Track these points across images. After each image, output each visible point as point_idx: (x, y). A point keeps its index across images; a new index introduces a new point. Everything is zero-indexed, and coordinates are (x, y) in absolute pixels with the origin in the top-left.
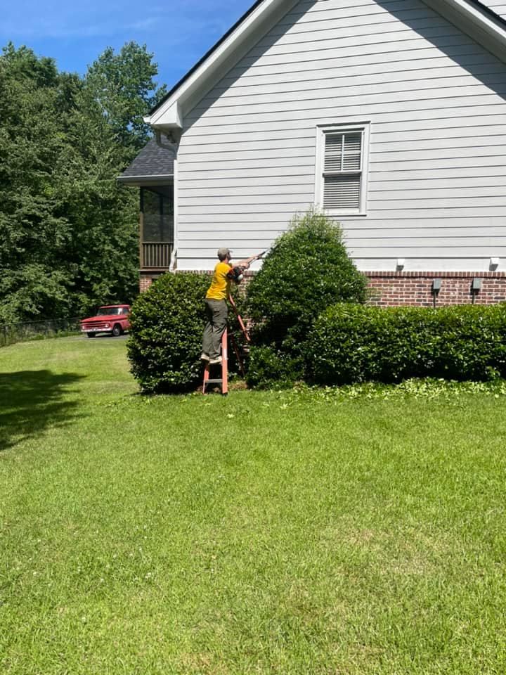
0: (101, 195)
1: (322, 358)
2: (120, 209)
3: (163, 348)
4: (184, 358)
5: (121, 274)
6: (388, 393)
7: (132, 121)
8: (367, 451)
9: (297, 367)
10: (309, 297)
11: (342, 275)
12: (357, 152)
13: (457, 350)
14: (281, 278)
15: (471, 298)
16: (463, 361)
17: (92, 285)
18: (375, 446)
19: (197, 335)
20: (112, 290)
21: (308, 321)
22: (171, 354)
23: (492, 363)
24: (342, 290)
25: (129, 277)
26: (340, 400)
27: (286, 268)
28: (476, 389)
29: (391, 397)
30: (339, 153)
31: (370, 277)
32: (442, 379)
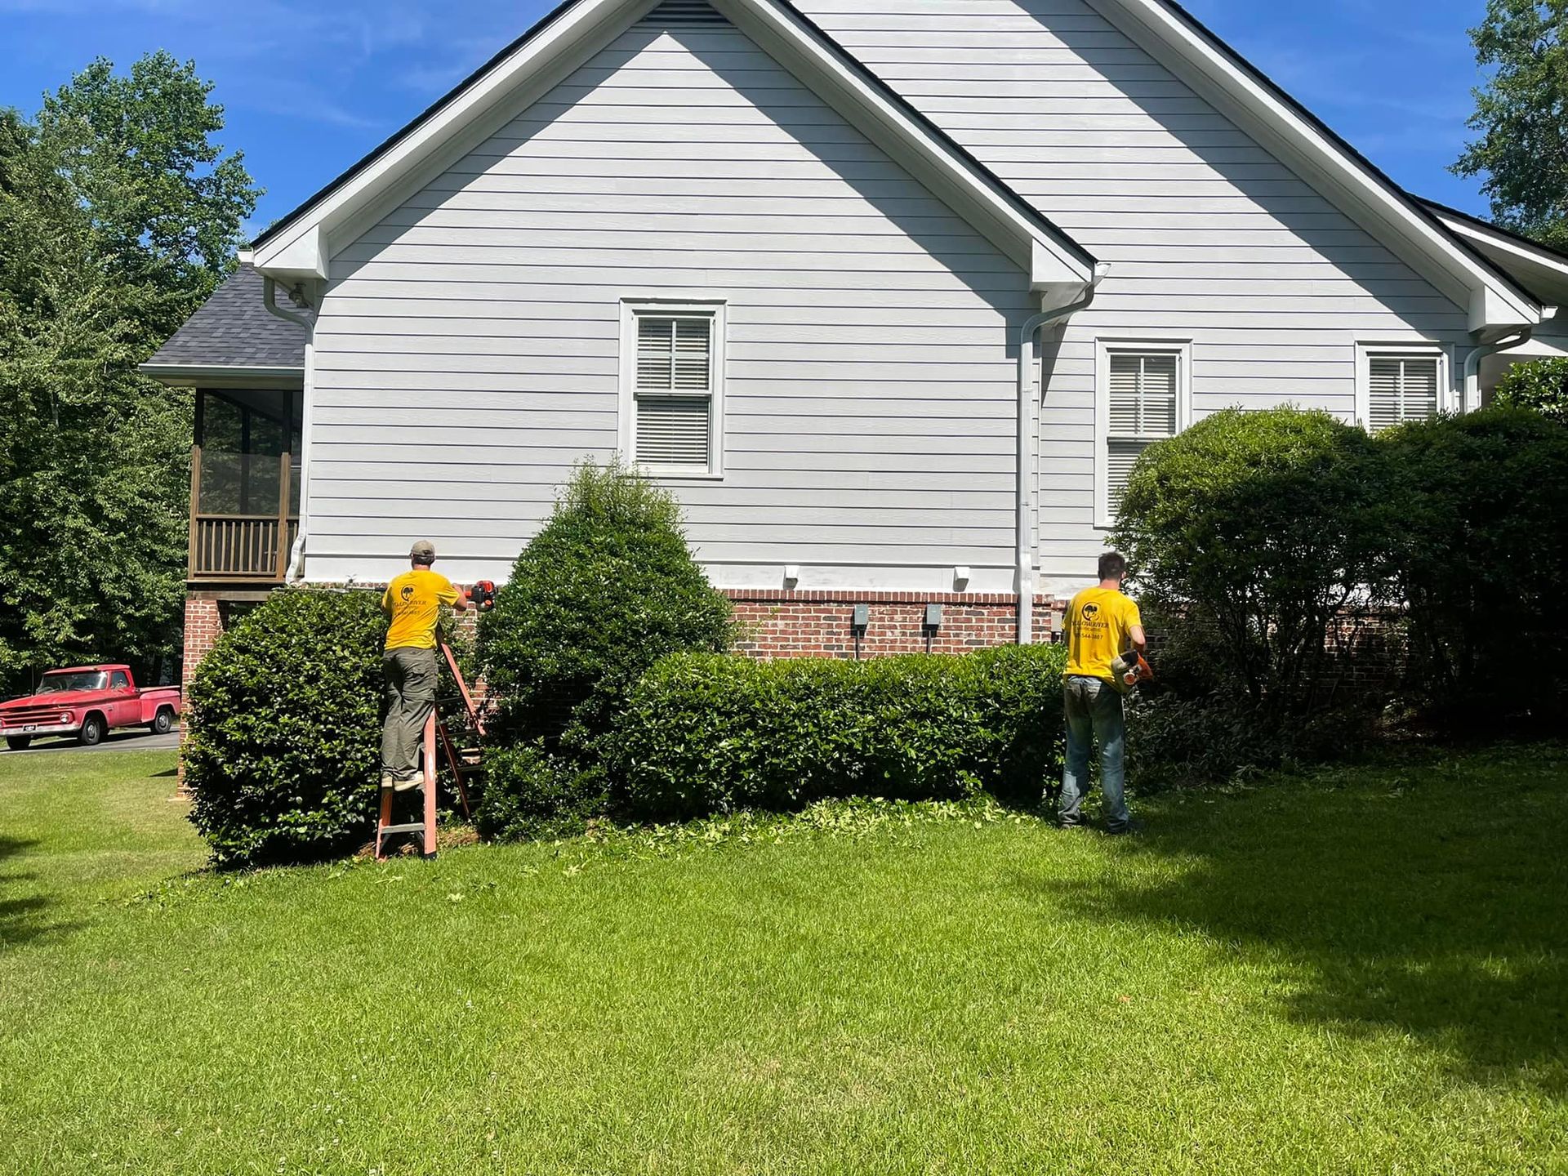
0: (62, 395)
1: (648, 765)
2: (111, 429)
3: (282, 759)
4: (330, 780)
5: (107, 589)
6: (780, 831)
7: (150, 227)
8: (751, 937)
9: (591, 789)
10: (616, 641)
11: (681, 596)
12: (703, 356)
13: (904, 741)
14: (557, 602)
15: (923, 642)
16: (915, 760)
17: (24, 616)
18: (766, 926)
19: (363, 727)
20: (81, 627)
21: (614, 690)
22: (301, 771)
23: (967, 763)
24: (682, 626)
25: (128, 595)
26: (686, 850)
27: (567, 580)
28: (942, 815)
29: (788, 838)
30: (666, 355)
31: (733, 600)
32: (880, 799)
